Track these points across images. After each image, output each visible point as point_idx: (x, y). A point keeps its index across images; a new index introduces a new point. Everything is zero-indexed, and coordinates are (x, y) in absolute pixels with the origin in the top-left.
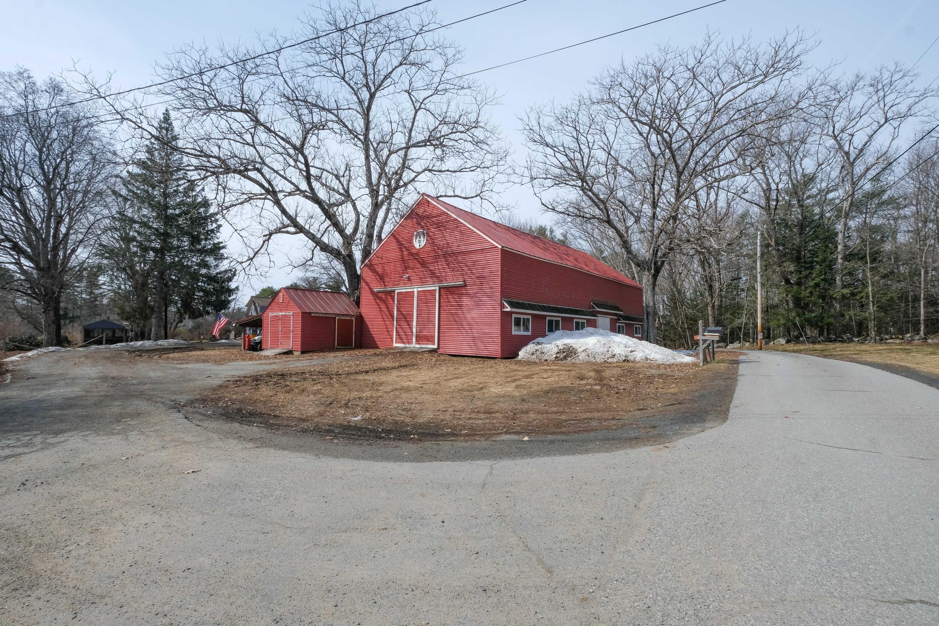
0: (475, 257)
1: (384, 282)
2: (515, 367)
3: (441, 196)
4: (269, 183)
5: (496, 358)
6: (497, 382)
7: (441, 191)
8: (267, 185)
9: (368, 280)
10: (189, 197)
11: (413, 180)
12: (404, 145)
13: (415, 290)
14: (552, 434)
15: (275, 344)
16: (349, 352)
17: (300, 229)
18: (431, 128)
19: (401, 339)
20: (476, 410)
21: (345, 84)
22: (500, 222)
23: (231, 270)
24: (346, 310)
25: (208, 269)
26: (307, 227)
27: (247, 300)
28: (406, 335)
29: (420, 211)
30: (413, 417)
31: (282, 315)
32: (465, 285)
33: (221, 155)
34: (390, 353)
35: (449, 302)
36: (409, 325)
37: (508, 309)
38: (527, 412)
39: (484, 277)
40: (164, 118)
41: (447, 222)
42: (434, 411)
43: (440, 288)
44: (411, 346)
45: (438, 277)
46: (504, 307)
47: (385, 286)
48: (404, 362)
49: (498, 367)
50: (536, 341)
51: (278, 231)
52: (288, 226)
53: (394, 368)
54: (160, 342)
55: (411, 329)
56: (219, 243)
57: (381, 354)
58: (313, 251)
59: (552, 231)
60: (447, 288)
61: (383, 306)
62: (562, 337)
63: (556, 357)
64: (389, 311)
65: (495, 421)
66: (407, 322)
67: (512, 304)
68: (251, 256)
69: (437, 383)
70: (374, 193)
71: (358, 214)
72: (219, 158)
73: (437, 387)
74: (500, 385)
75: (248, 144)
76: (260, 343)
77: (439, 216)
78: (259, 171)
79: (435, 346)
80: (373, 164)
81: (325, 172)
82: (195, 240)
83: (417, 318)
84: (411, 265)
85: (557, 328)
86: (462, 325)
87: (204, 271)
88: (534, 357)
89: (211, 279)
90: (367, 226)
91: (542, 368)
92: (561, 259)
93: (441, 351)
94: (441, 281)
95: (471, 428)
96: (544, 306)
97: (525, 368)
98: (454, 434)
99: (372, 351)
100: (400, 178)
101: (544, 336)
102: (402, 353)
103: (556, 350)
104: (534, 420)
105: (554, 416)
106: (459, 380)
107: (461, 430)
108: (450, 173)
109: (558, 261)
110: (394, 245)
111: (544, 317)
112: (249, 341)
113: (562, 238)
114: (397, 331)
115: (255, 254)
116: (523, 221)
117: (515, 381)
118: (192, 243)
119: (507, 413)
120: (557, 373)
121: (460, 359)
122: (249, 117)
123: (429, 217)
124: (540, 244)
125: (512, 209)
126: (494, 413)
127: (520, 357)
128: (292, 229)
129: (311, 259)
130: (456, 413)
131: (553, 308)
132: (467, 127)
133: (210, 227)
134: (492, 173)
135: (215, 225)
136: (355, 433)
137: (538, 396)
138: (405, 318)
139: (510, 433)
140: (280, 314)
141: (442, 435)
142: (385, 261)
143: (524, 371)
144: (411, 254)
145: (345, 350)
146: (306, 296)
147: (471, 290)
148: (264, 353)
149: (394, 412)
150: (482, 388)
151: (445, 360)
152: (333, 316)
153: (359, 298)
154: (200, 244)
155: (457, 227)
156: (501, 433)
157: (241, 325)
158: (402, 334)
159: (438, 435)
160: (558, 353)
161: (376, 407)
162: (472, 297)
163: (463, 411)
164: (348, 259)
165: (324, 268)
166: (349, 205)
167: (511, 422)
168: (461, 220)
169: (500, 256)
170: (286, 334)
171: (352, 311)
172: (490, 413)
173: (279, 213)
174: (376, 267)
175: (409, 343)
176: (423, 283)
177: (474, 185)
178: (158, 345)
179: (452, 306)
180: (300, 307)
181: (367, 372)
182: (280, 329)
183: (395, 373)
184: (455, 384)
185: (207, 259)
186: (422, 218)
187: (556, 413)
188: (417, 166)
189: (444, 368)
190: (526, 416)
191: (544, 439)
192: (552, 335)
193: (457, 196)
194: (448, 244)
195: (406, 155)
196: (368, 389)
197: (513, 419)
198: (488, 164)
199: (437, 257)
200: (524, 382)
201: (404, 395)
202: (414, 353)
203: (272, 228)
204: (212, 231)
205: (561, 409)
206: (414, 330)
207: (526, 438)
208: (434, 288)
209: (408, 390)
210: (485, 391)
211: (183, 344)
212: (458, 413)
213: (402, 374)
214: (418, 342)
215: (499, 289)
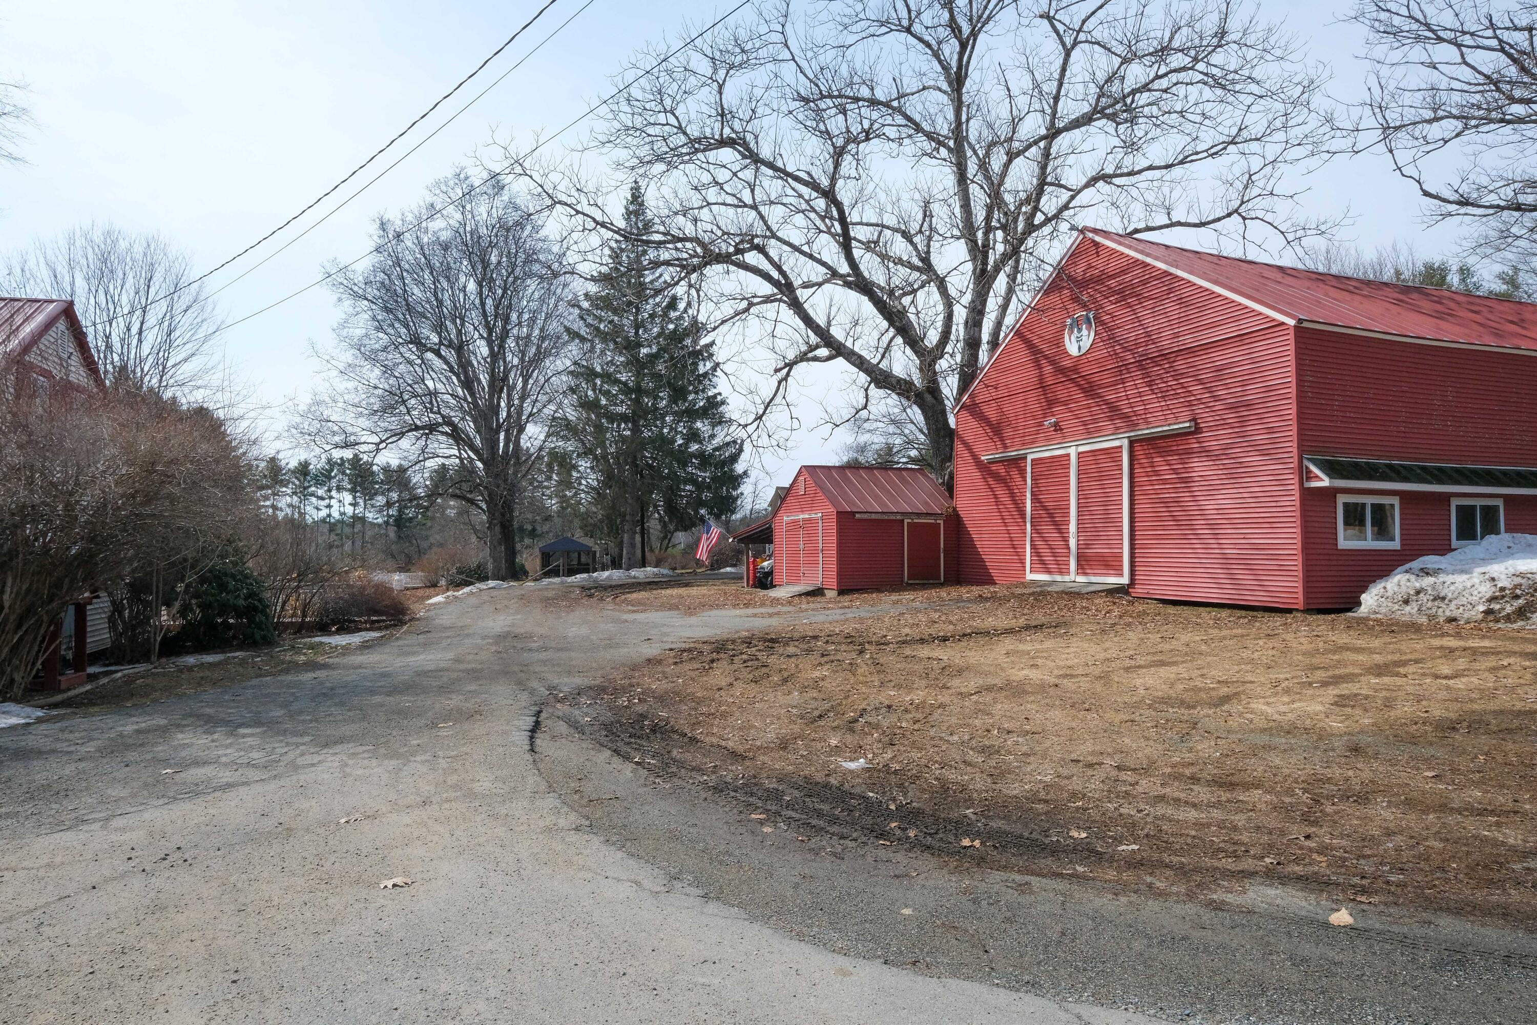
0: (1219, 358)
1: (1002, 440)
2: (1343, 638)
3: (1137, 231)
4: (779, 268)
5: (1290, 611)
6: (1276, 684)
7: (1134, 219)
8: (775, 274)
9: (969, 437)
10: (671, 321)
11: (1066, 207)
12: (1043, 132)
13: (1073, 452)
14: (1459, 910)
15: (794, 578)
16: (926, 594)
17: (839, 350)
18: (1101, 77)
19: (1043, 562)
20: (1188, 772)
21: (914, 41)
22: (1300, 266)
23: (735, 442)
24: (926, 503)
25: (700, 442)
26: (849, 344)
27: (768, 494)
28: (1054, 555)
29: (1079, 271)
30: (999, 774)
31: (804, 520)
32: (1198, 430)
33: (701, 234)
34: (1014, 596)
35: (1157, 473)
36: (1060, 531)
37: (1325, 482)
38: (1363, 798)
39: (1248, 405)
40: (633, 195)
41: (1144, 283)
42: (1063, 762)
43: (1132, 443)
44: (1067, 578)
45: (1125, 417)
46: (1310, 476)
47: (1005, 447)
48: (1039, 617)
49: (1289, 637)
50: (1416, 564)
51: (803, 357)
52: (817, 347)
53: (1010, 631)
54: (634, 572)
55: (1066, 540)
56: (715, 396)
57: (994, 598)
58: (866, 390)
59: (1465, 272)
60: (1151, 441)
61: (1001, 492)
62: (1509, 552)
63: (1489, 612)
64: (1015, 502)
65: (1240, 819)
66: (1055, 524)
67: (1332, 469)
68: (761, 412)
69: (1104, 677)
70: (979, 252)
71: (949, 303)
72: (696, 240)
73: (1098, 687)
74: (1287, 691)
75: (745, 206)
76: (770, 573)
77: (1124, 272)
78: (761, 250)
79: (1125, 580)
80: (974, 189)
81: (887, 233)
82: (679, 394)
83: (1079, 514)
84: (1062, 394)
85: (1491, 528)
86: (1191, 527)
87: (694, 447)
88: (1411, 609)
89: (705, 460)
90: (966, 322)
91: (1436, 642)
92: (1498, 334)
93: (1139, 590)
94: (1133, 426)
95: (1157, 840)
96: (1441, 470)
97: (1376, 643)
98: (1093, 851)
99: (976, 590)
100: (1036, 209)
101: (1444, 549)
102: (1041, 594)
103: (1487, 590)
104: (1389, 833)
105: (1472, 826)
106: (1164, 672)
107: (1119, 840)
108: (1157, 174)
109: (1488, 343)
110: (1022, 355)
111: (1447, 497)
112: (755, 569)
113: (1500, 287)
114: (1033, 547)
115: (766, 408)
116: (1369, 256)
117: (1336, 680)
118: (674, 400)
119: (1290, 792)
120: (1491, 662)
121: (1187, 611)
122: (739, 152)
123: (1099, 280)
124: (1426, 305)
125: (1334, 231)
126: (1247, 786)
127: (1363, 610)
128: (823, 352)
129: (865, 407)
130: (1123, 776)
131: (1474, 472)
132: (1193, 53)
133: (702, 369)
134: (1272, 151)
135: (709, 365)
136: (825, 807)
137: (1414, 740)
138: (1051, 516)
139: (1284, 880)
140: (801, 516)
141: (1054, 851)
142: (1003, 392)
143: (1371, 651)
144: (1061, 370)
145: (924, 587)
146: (847, 480)
147: (1213, 440)
148: (773, 593)
149: (955, 754)
150: (1226, 699)
151: (1145, 613)
152: (899, 517)
153: (951, 477)
154: (685, 400)
155: (1170, 291)
156: (1252, 874)
157: (741, 541)
158: (1045, 551)
159: (1044, 848)
160: (1493, 599)
161: (916, 737)
162: (1217, 458)
163: (1145, 770)
164: (928, 398)
165: (893, 422)
166: (933, 288)
167: (1296, 831)
168: (1180, 273)
169: (1292, 347)
170: (812, 553)
171: (938, 505)
172: (1232, 786)
173: (801, 325)
174: (985, 408)
175: (1061, 573)
176: (1090, 432)
177: (1223, 189)
178: (629, 576)
179: (1165, 481)
180: (834, 502)
181: (945, 639)
182: (802, 547)
183: (1008, 643)
184: (1150, 682)
185: (699, 424)
186: (1083, 284)
187: (1482, 812)
188: (1073, 177)
189: (1133, 636)
190: (1360, 811)
191: (1418, 931)
192: (1471, 549)
193: (1179, 224)
194: (1148, 334)
195: (1047, 154)
196: (924, 683)
197: (1306, 819)
198: (1257, 129)
199: (1122, 369)
200: (1366, 685)
201: (1002, 707)
202: (1072, 595)
203: (791, 355)
204: (705, 375)
205: (1502, 799)
206: (1073, 543)
207: (1342, 917)
208: (1116, 443)
209: (1016, 690)
210: (1235, 707)
211: (666, 576)
212: (1128, 776)
213: (1022, 647)
214: (1082, 568)
215: (1294, 433)
